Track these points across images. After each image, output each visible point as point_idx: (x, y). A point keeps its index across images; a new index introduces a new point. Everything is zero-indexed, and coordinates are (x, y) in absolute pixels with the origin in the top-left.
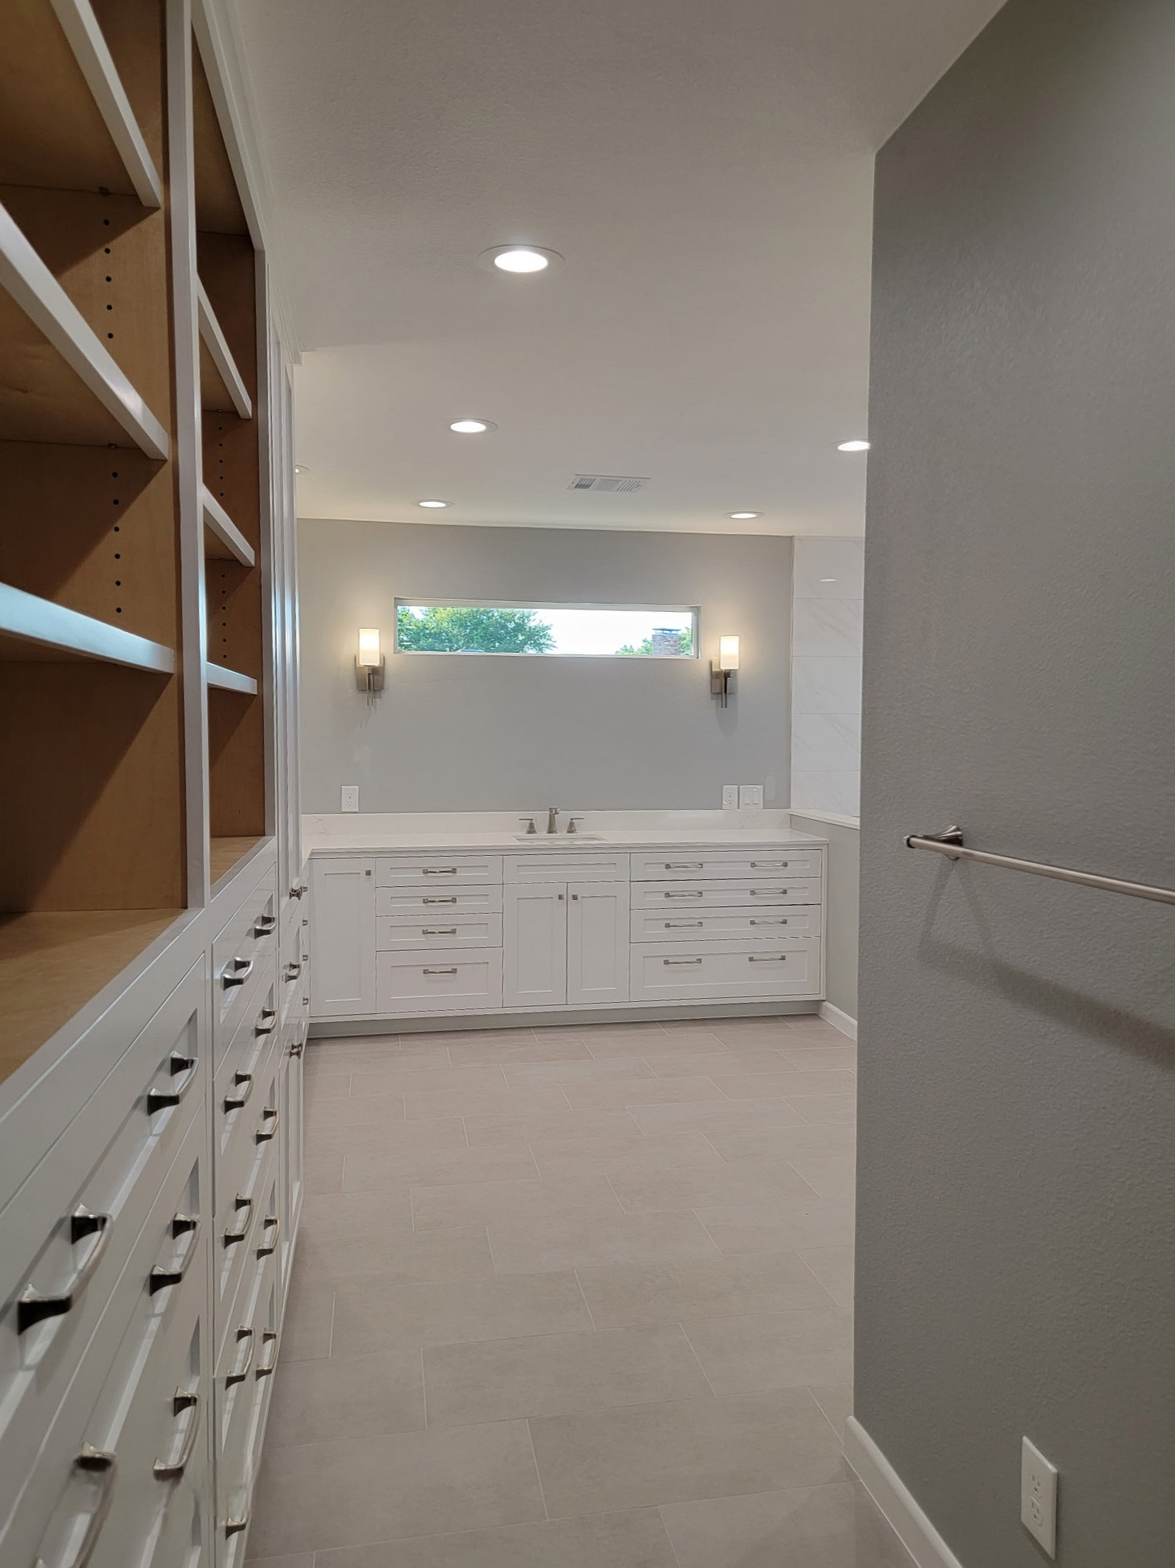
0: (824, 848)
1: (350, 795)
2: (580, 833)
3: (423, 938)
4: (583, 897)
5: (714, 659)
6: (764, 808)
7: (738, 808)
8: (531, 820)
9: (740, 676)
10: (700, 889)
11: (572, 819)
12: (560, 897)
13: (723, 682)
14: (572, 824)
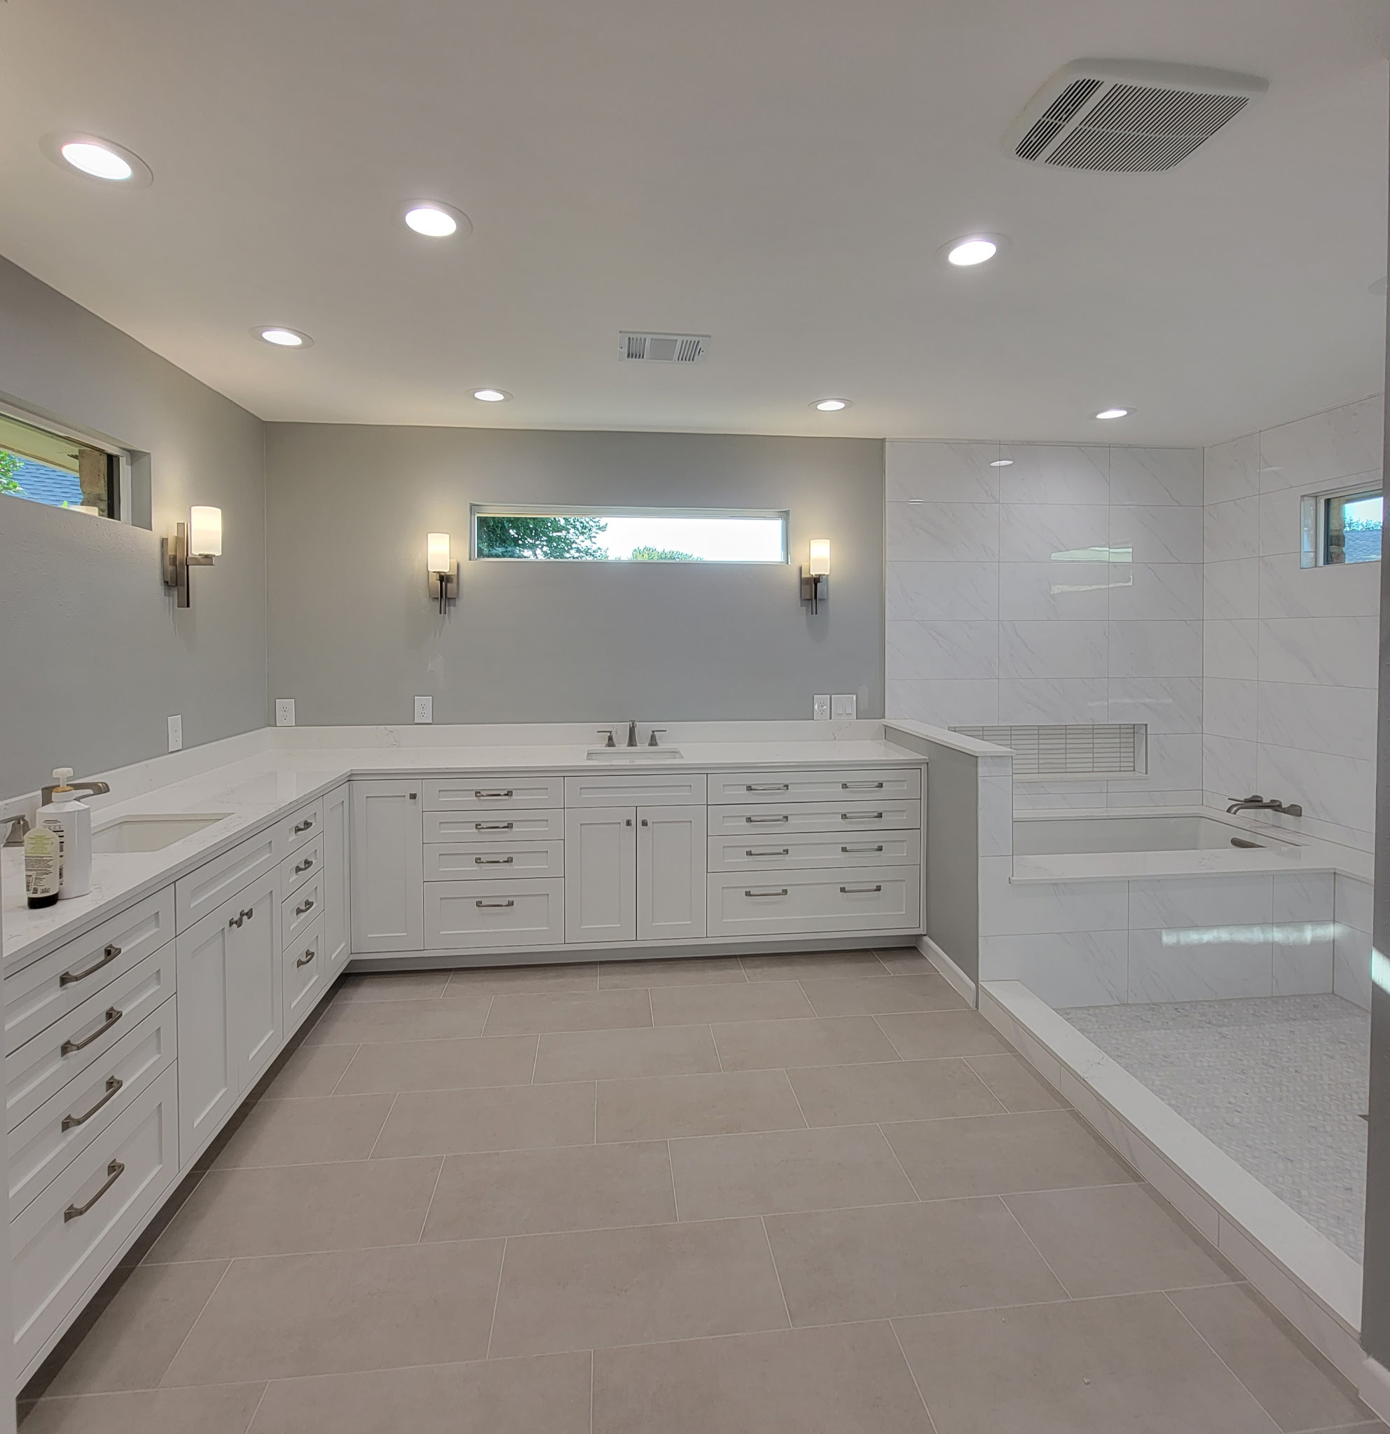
0: (924, 767)
1: (423, 706)
2: (662, 746)
3: (476, 867)
4: (653, 823)
5: (805, 565)
6: (857, 719)
7: (831, 718)
8: (610, 732)
9: (831, 580)
10: (785, 813)
11: (653, 732)
12: (628, 823)
13: (812, 588)
14: (653, 737)
